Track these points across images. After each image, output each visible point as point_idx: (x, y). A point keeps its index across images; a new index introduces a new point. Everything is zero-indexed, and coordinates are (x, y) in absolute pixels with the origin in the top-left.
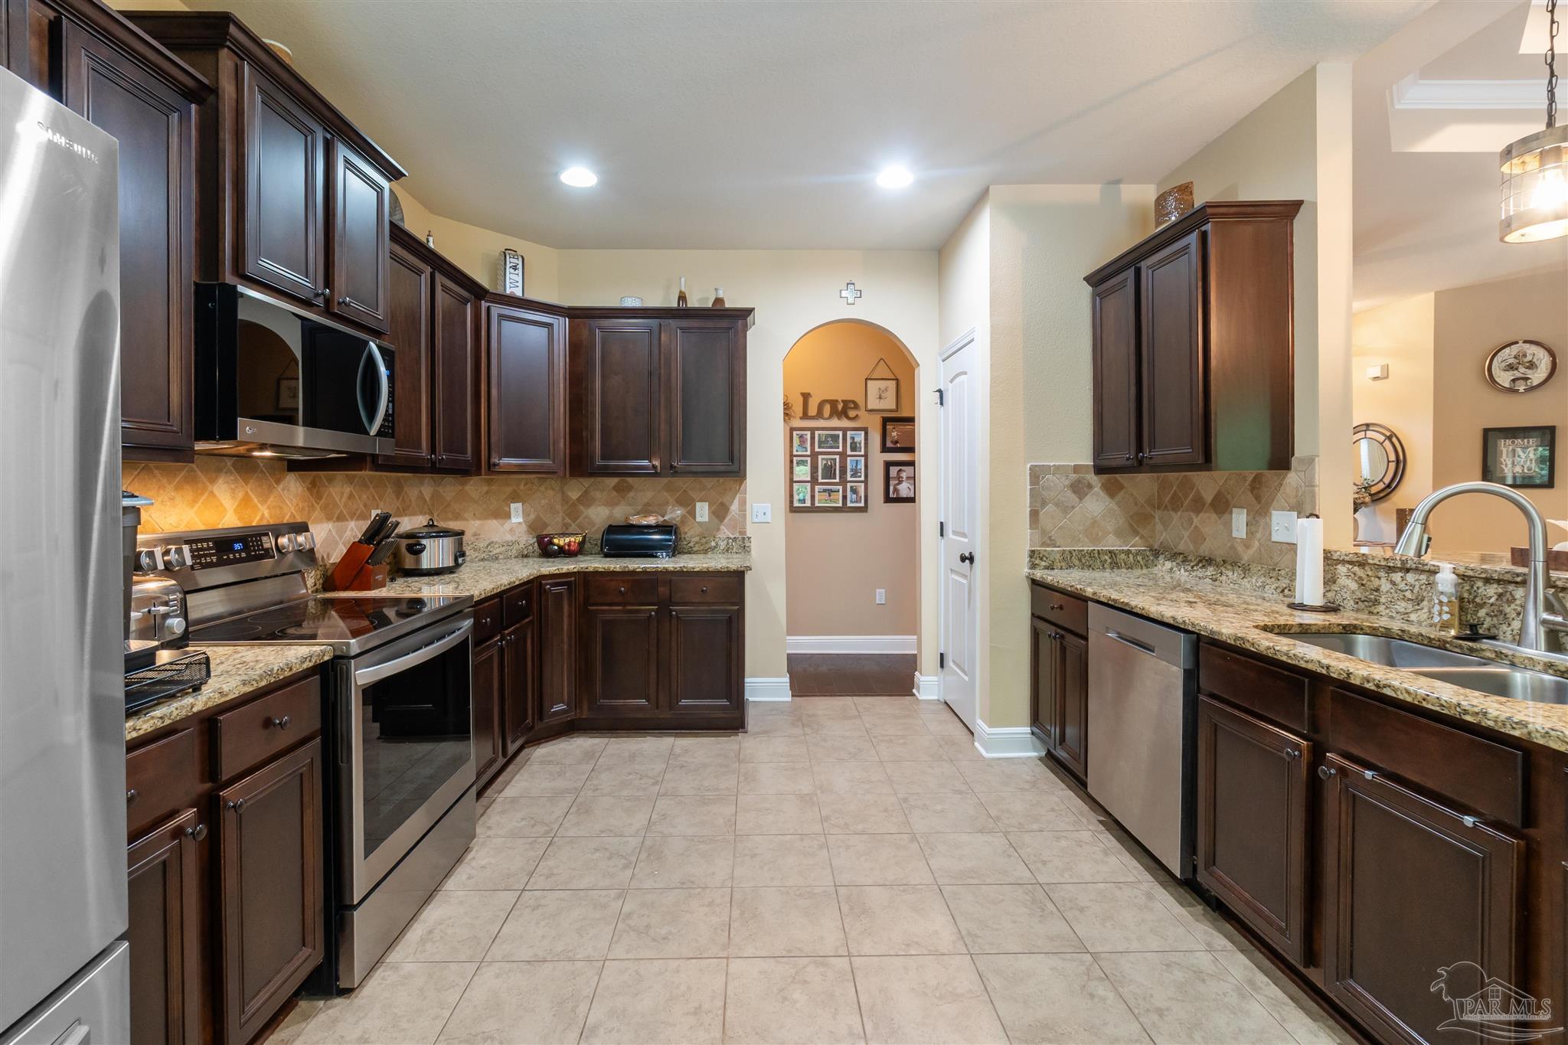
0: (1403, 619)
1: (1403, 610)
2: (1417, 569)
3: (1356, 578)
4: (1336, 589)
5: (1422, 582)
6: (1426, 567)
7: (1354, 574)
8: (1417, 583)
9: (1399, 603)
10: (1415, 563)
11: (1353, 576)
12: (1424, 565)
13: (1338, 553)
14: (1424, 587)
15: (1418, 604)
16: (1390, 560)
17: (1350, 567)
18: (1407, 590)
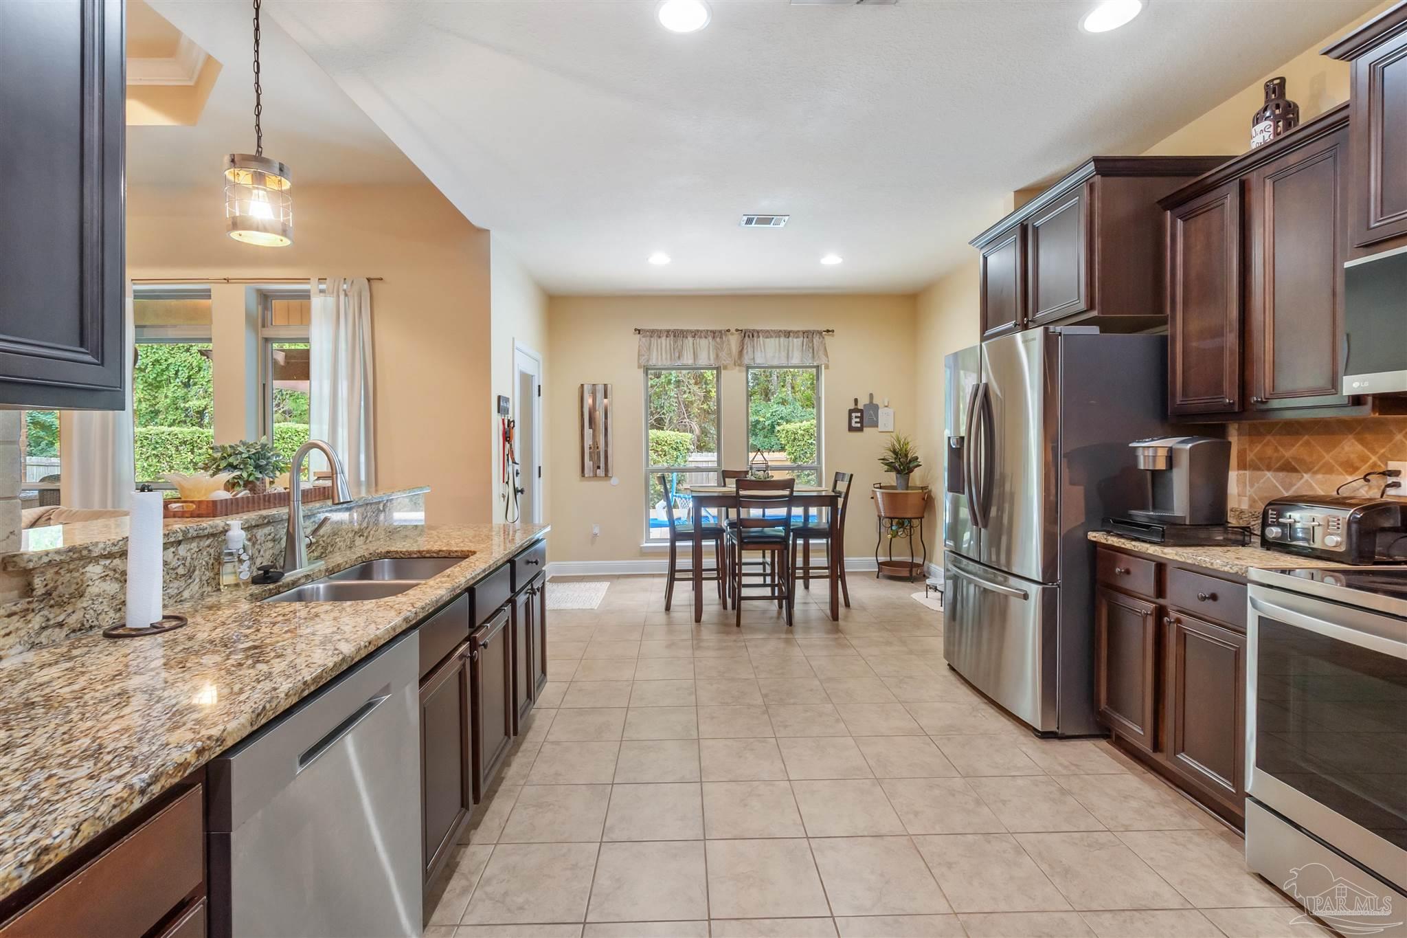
0: (176, 602)
1: (176, 591)
2: (198, 537)
3: (117, 575)
4: (85, 605)
5: (193, 551)
6: (205, 531)
7: (115, 570)
8: (189, 554)
9: (171, 585)
10: (196, 530)
11: (111, 573)
12: (204, 530)
13: (101, 545)
14: (195, 556)
15: (191, 577)
16: (171, 534)
17: (108, 562)
18: (179, 566)
